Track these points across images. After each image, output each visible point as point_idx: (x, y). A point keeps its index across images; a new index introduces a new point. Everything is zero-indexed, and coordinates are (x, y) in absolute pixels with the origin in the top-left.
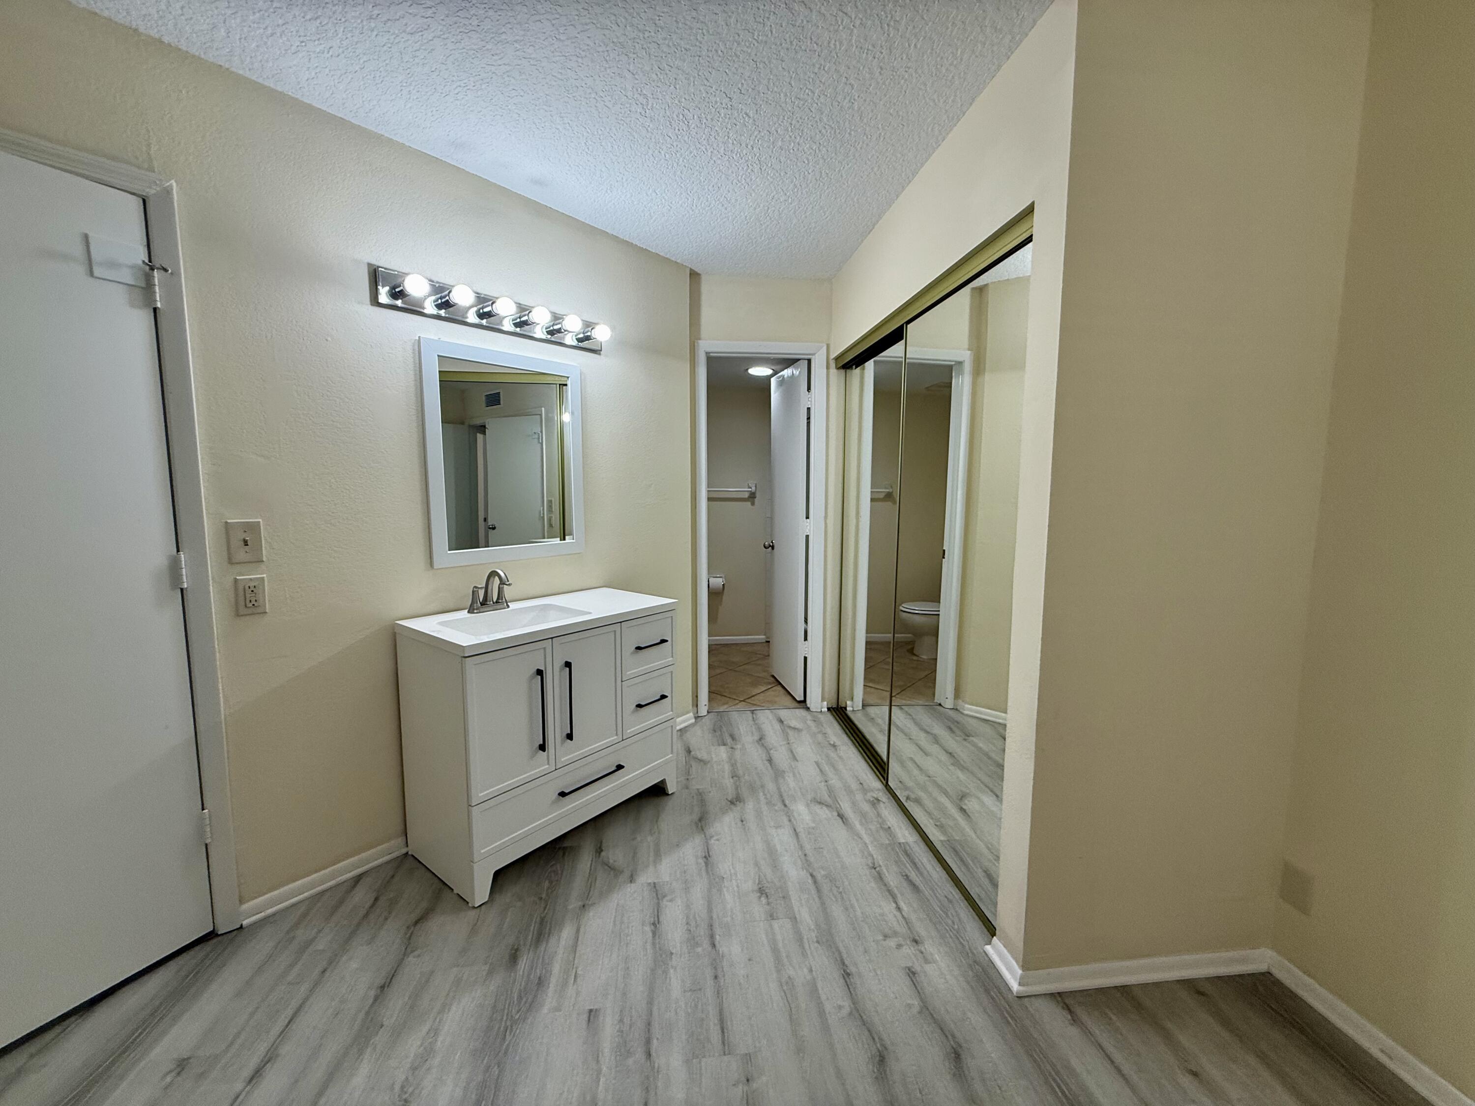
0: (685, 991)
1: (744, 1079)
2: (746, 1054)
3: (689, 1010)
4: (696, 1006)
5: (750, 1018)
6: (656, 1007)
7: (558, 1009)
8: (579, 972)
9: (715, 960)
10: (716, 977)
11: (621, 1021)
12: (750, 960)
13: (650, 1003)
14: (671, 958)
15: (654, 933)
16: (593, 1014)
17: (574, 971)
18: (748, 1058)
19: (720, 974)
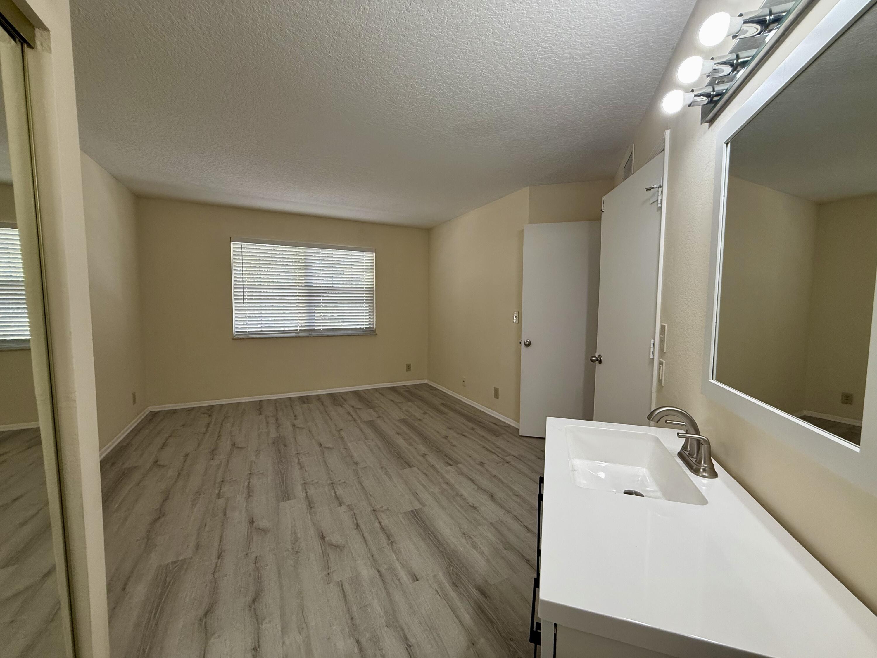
0: (370, 604)
1: (331, 574)
2: (330, 583)
3: (364, 595)
4: (361, 598)
5: (328, 600)
6: (383, 591)
7: (435, 576)
8: (438, 596)
9: (355, 630)
10: (352, 618)
11: (399, 580)
12: (329, 638)
13: (388, 593)
14: (386, 623)
15: (406, 638)
16: (415, 579)
17: (441, 596)
18: (329, 583)
19: (349, 622)
